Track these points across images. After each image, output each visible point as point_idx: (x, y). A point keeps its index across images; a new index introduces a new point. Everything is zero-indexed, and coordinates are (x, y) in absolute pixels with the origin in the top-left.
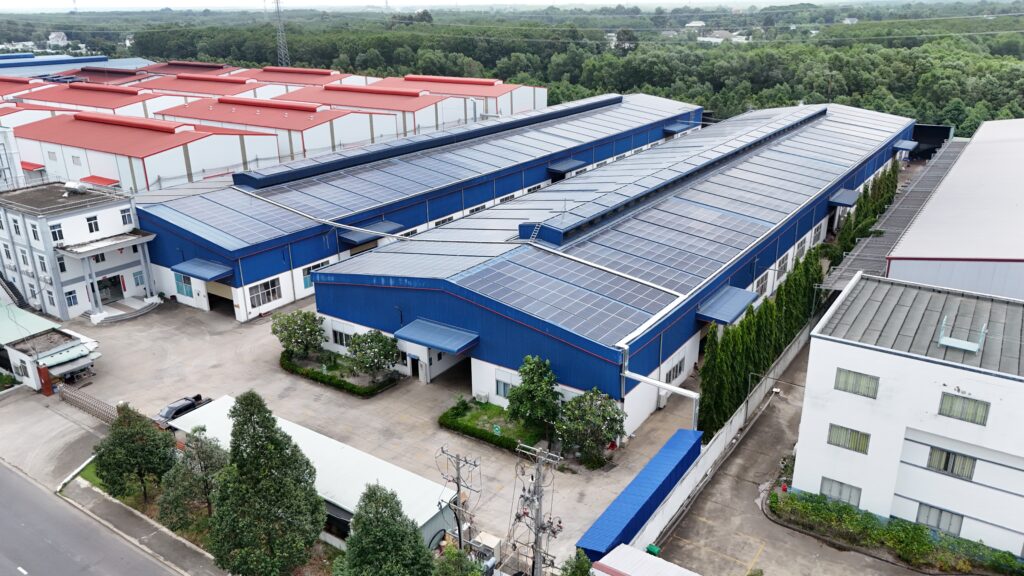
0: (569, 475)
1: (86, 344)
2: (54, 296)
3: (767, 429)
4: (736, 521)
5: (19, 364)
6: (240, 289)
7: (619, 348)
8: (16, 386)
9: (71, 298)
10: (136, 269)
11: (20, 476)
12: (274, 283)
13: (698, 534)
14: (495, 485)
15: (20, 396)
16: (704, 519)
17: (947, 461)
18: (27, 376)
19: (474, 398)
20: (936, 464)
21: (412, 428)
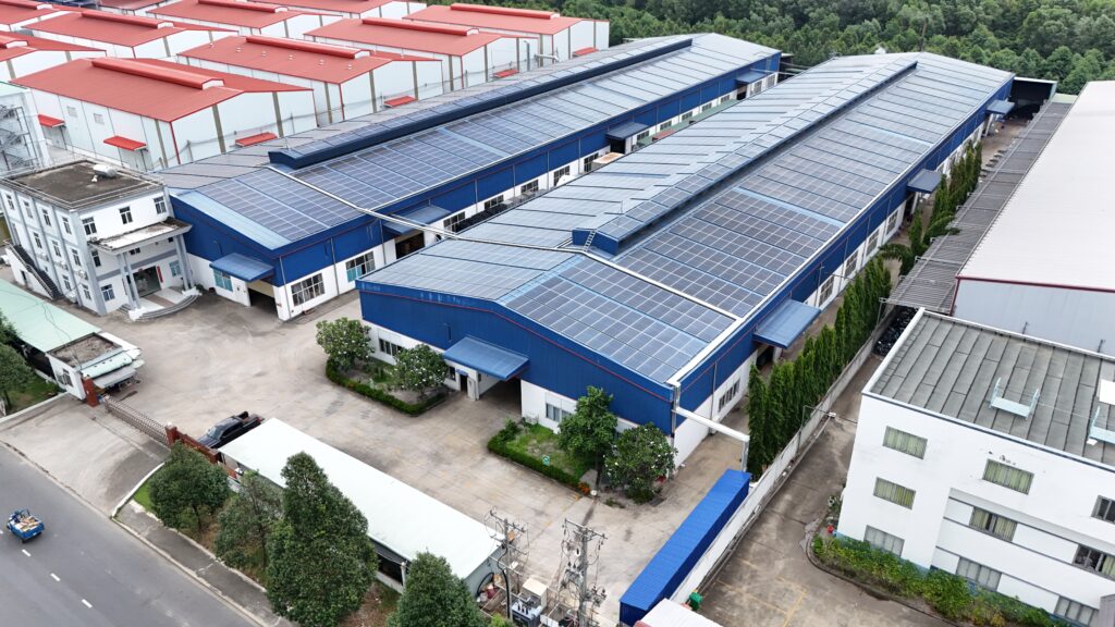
0: (617, 509)
1: (128, 353)
2: (90, 290)
3: (819, 461)
4: (780, 565)
5: (62, 373)
6: (282, 288)
7: (671, 386)
8: (61, 395)
9: (108, 293)
10: (173, 259)
11: (74, 499)
12: (316, 279)
13: (741, 579)
14: (543, 519)
15: (66, 406)
16: (748, 563)
17: (989, 522)
18: (71, 385)
19: (524, 419)
20: (978, 523)
21: (461, 452)
